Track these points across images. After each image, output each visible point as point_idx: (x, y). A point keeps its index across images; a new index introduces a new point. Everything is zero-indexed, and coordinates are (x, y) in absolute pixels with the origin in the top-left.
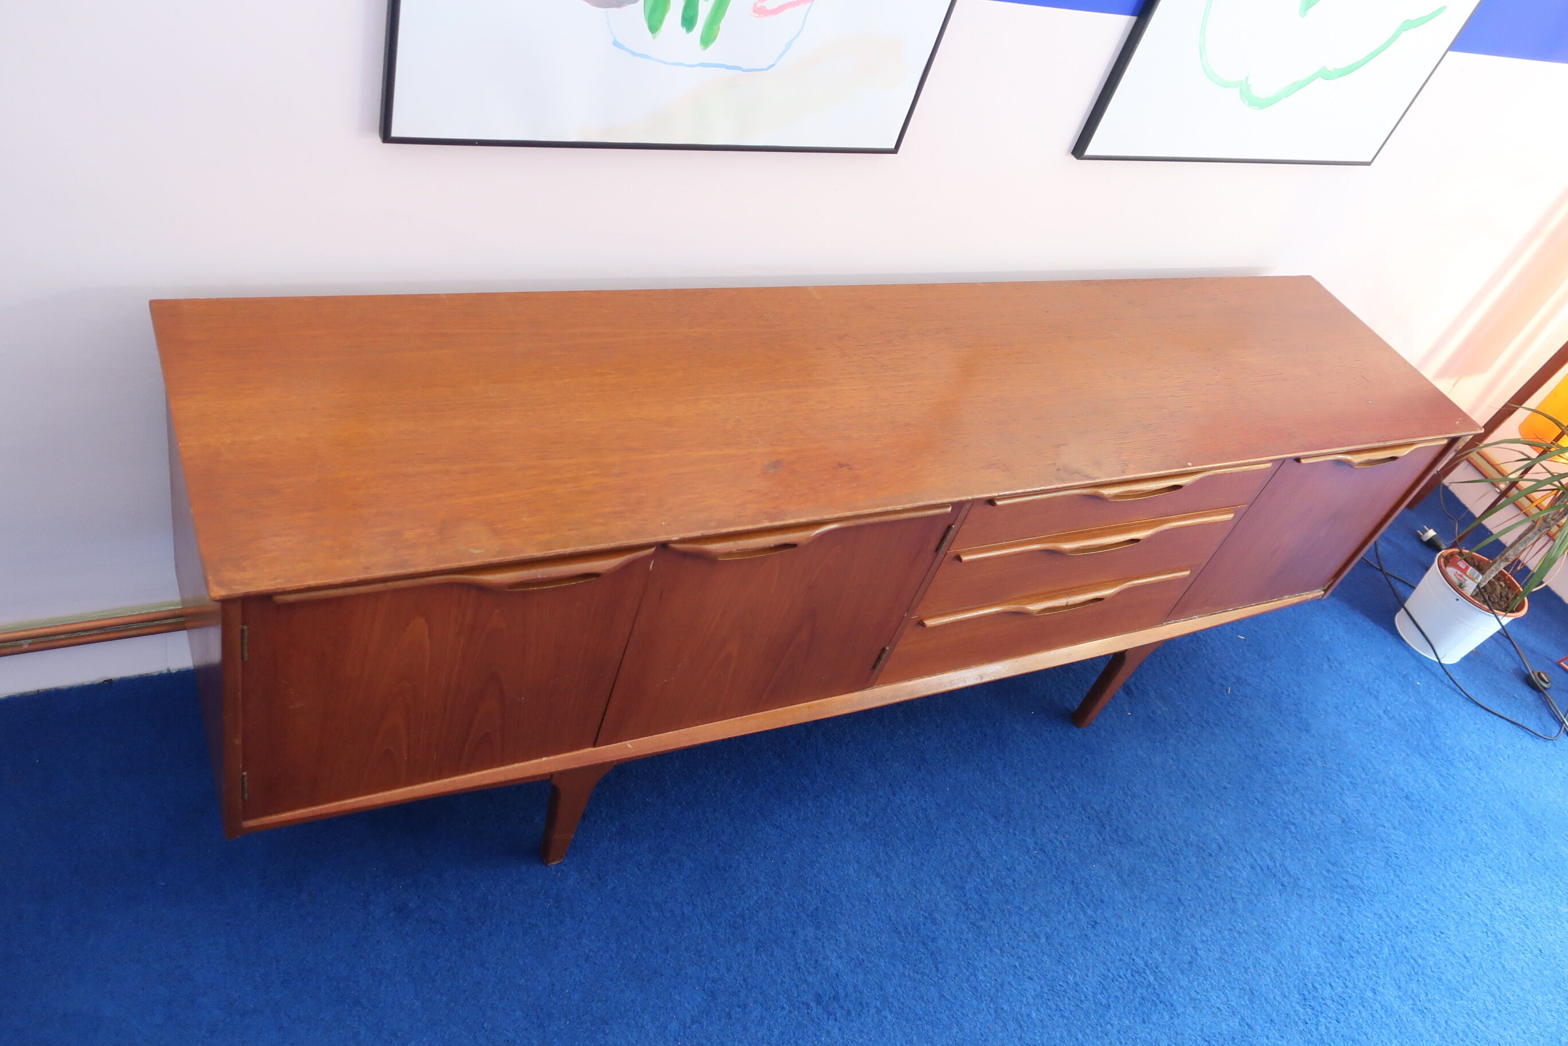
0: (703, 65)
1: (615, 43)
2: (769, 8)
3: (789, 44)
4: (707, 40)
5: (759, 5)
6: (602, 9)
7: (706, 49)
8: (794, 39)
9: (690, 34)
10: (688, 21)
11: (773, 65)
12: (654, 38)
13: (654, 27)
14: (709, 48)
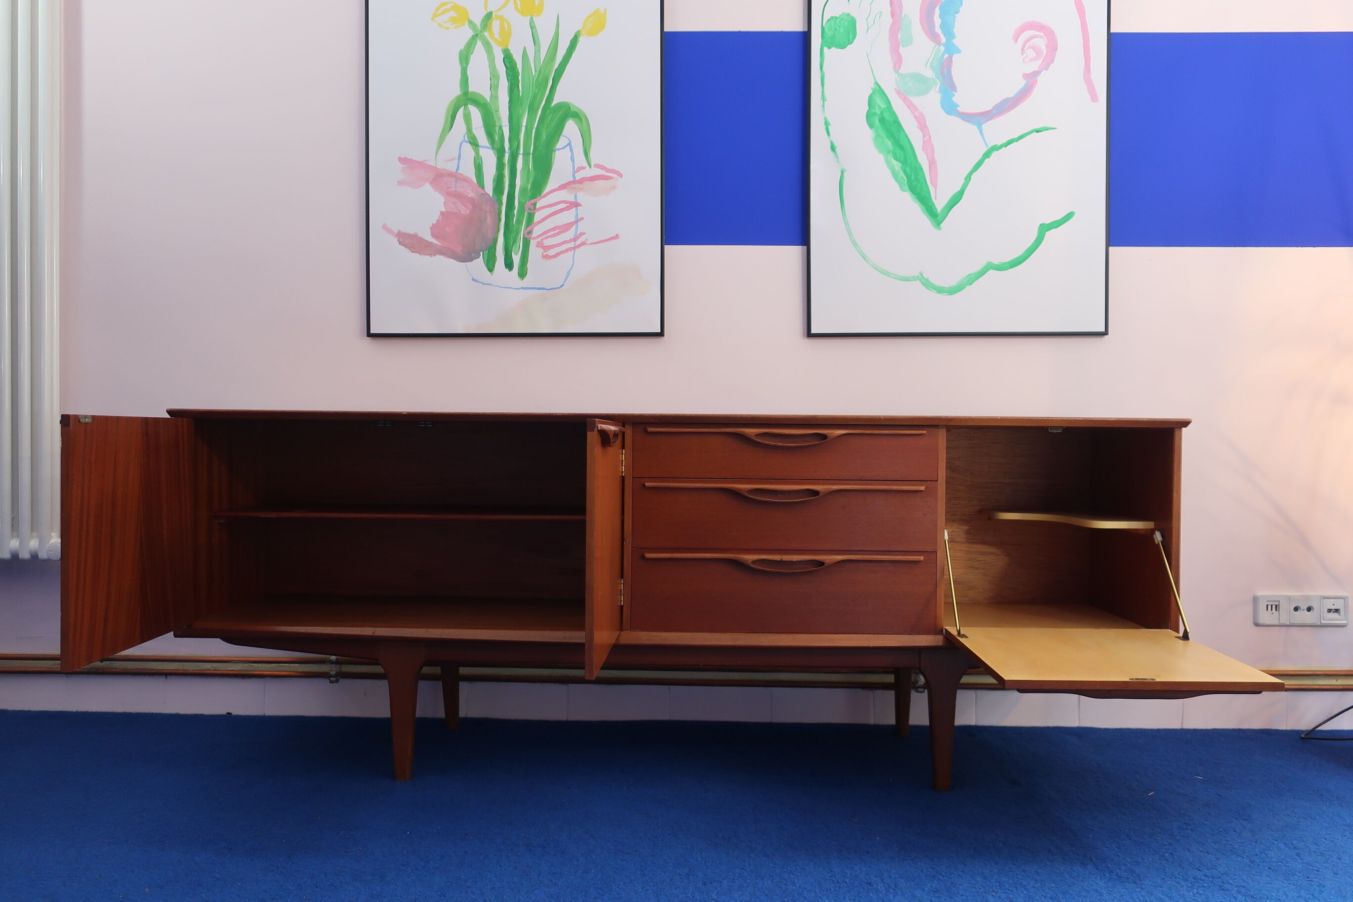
0: (522, 288)
1: (473, 279)
2: (551, 255)
3: (568, 273)
4: (522, 274)
5: (544, 254)
6: (463, 263)
7: (523, 279)
8: (570, 270)
9: (511, 272)
10: (509, 265)
11: (563, 285)
12: (492, 275)
13: (491, 269)
14: (524, 280)
